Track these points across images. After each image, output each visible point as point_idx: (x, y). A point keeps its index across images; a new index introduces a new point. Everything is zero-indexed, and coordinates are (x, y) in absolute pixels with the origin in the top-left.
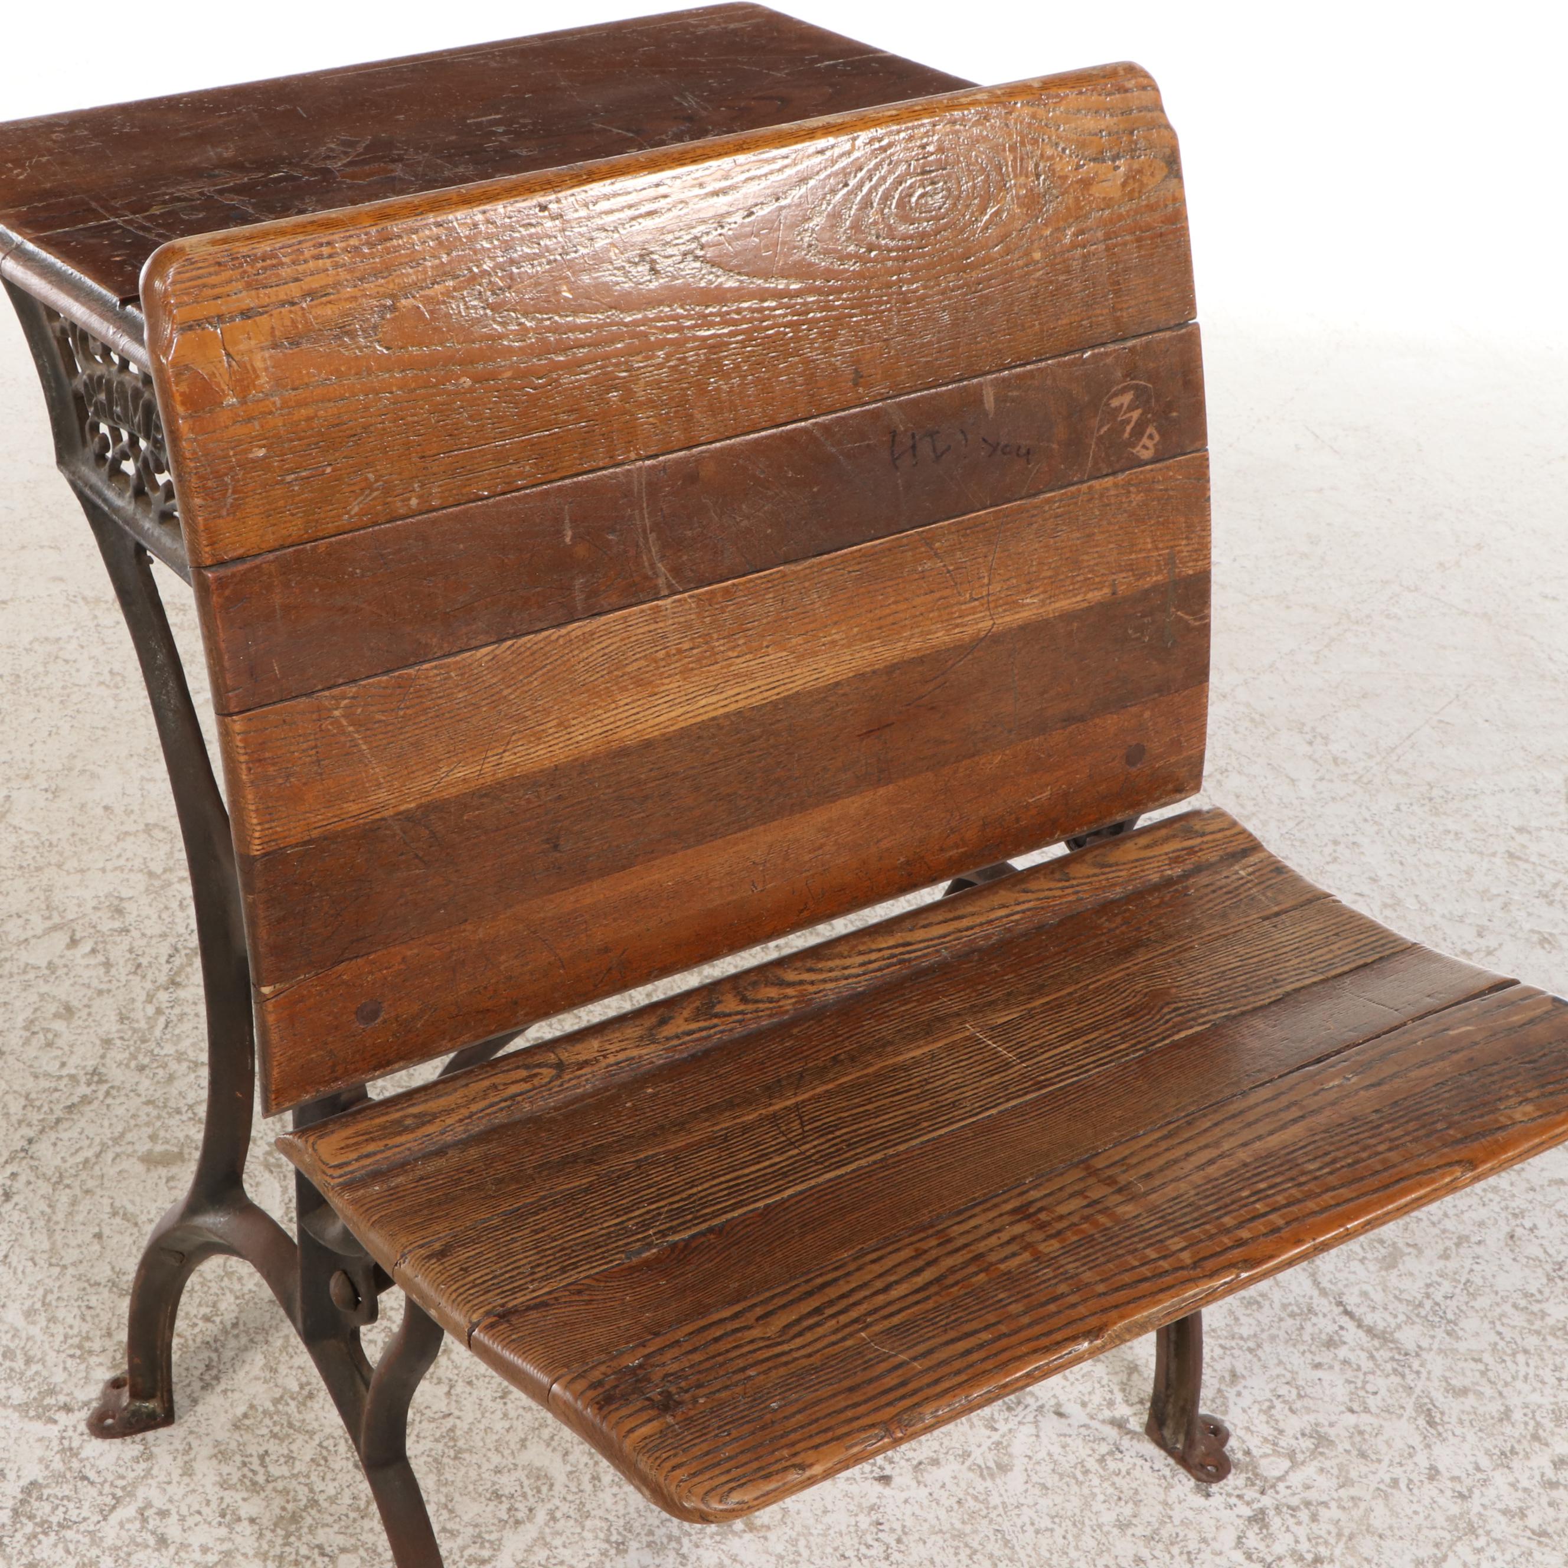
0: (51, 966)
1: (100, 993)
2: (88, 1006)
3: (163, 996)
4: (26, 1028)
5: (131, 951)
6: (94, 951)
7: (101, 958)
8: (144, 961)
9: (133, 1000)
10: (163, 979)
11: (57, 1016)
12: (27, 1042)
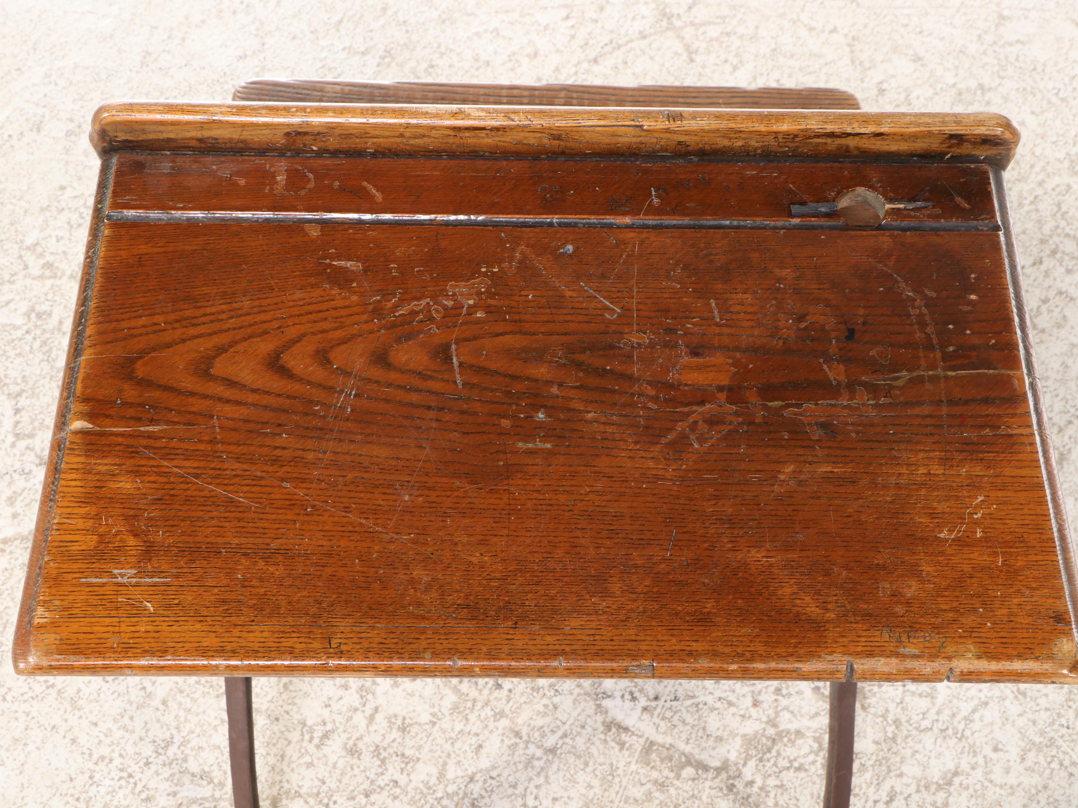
0: (547, 27)
1: (557, 51)
2: (546, 56)
3: (585, 65)
4: (509, 56)
5: (589, 34)
6: (573, 27)
7: (572, 32)
8: (591, 42)
9: (569, 62)
10: (592, 56)
11: (528, 55)
12: (504, 64)
